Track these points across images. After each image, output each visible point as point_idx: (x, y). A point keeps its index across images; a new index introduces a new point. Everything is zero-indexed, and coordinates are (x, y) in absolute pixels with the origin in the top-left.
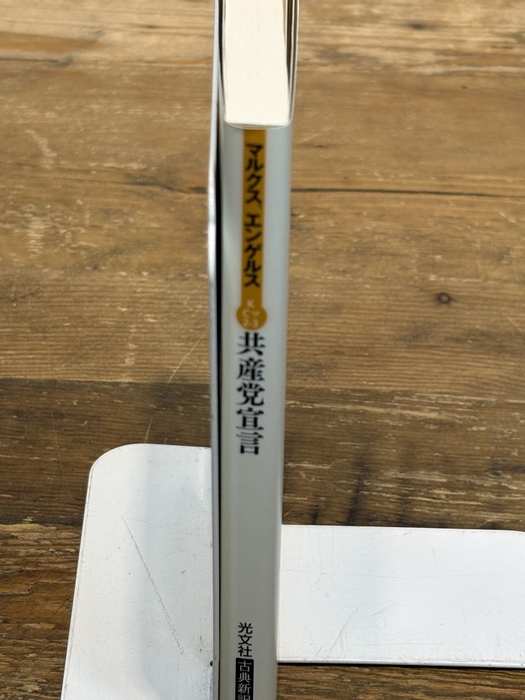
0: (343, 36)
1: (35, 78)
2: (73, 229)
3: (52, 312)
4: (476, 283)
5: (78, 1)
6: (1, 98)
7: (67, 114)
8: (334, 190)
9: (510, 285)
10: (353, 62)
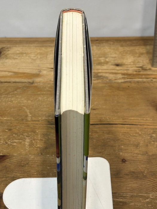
0: (99, 69)
1: (25, 89)
2: (36, 141)
3: (32, 169)
4: (132, 155)
5: (35, 60)
6: (17, 96)
7: (33, 101)
8: (97, 124)
9: (139, 155)
10: (102, 79)
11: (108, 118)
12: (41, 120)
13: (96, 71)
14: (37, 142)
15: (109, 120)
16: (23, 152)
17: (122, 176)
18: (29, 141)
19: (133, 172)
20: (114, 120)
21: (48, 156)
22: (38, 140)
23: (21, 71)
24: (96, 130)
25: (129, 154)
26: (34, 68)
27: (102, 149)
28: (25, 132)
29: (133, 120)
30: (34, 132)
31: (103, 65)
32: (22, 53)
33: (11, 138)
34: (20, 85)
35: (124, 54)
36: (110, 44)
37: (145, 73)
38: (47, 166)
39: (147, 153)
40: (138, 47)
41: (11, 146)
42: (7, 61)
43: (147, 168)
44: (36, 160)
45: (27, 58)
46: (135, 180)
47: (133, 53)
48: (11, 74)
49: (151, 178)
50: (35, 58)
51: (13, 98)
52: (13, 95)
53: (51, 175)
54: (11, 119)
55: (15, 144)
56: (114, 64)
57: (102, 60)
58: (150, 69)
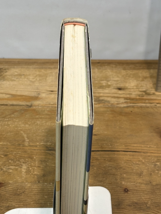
0: (101, 93)
1: (23, 112)
2: (33, 167)
3: (28, 198)
4: (134, 184)
5: (33, 82)
6: (14, 120)
7: (31, 125)
8: (98, 151)
9: (143, 185)
10: (103, 103)
11: (109, 145)
12: (39, 146)
13: (97, 95)
14: (35, 168)
15: (110, 146)
16: (19, 179)
17: (123, 207)
18: (25, 167)
19: (136, 203)
20: (116, 147)
21: (46, 184)
22: (36, 166)
23: (19, 93)
24: (97, 157)
25: (131, 183)
26: (33, 90)
27: (104, 177)
28: (22, 158)
29: (136, 146)
30: (32, 158)
31: (105, 89)
32: (20, 75)
33: (7, 164)
34: (17, 108)
35: (127, 78)
36: (112, 67)
37: (149, 97)
38: (45, 195)
39: (151, 183)
40: (141, 70)
41: (7, 173)
42: (5, 82)
43: (151, 199)
44: (33, 188)
45: (26, 79)
46: (138, 212)
47: (136, 77)
48: (8, 96)
49: (155, 210)
50: (33, 80)
51: (10, 122)
52: (10, 119)
53: (49, 204)
54: (7, 144)
55: (11, 171)
56: (116, 87)
57: (104, 83)
58: (154, 94)
